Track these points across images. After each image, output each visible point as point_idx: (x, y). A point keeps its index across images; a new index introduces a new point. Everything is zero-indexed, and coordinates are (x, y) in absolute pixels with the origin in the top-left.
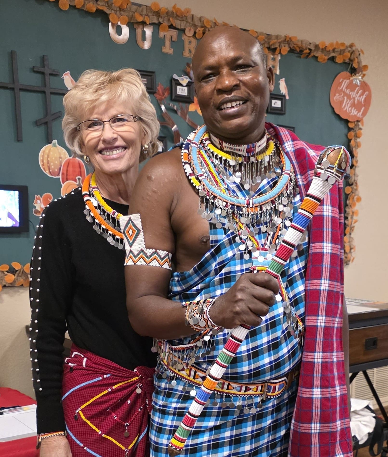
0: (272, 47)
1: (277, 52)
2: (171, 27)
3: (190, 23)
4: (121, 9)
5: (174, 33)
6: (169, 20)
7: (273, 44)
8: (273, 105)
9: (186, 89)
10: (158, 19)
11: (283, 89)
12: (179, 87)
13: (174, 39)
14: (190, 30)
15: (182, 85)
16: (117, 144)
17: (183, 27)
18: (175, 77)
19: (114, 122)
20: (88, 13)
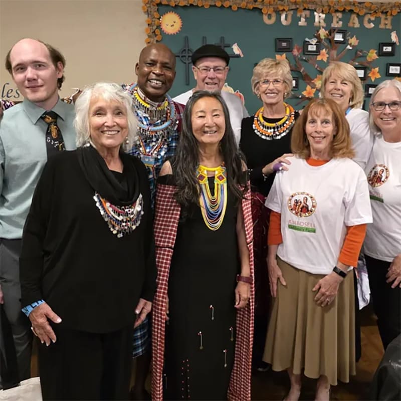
0: (385, 11)
1: (388, 14)
2: (305, 9)
3: (319, 5)
4: (270, 4)
5: (308, 12)
6: (303, 6)
7: (385, 9)
8: (384, 50)
9: (315, 46)
10: (296, 6)
11: (394, 38)
12: (309, 46)
13: (308, 16)
14: (319, 9)
15: (312, 44)
16: (274, 91)
17: (313, 8)
18: (307, 39)
19: (274, 82)
20: (249, 9)
